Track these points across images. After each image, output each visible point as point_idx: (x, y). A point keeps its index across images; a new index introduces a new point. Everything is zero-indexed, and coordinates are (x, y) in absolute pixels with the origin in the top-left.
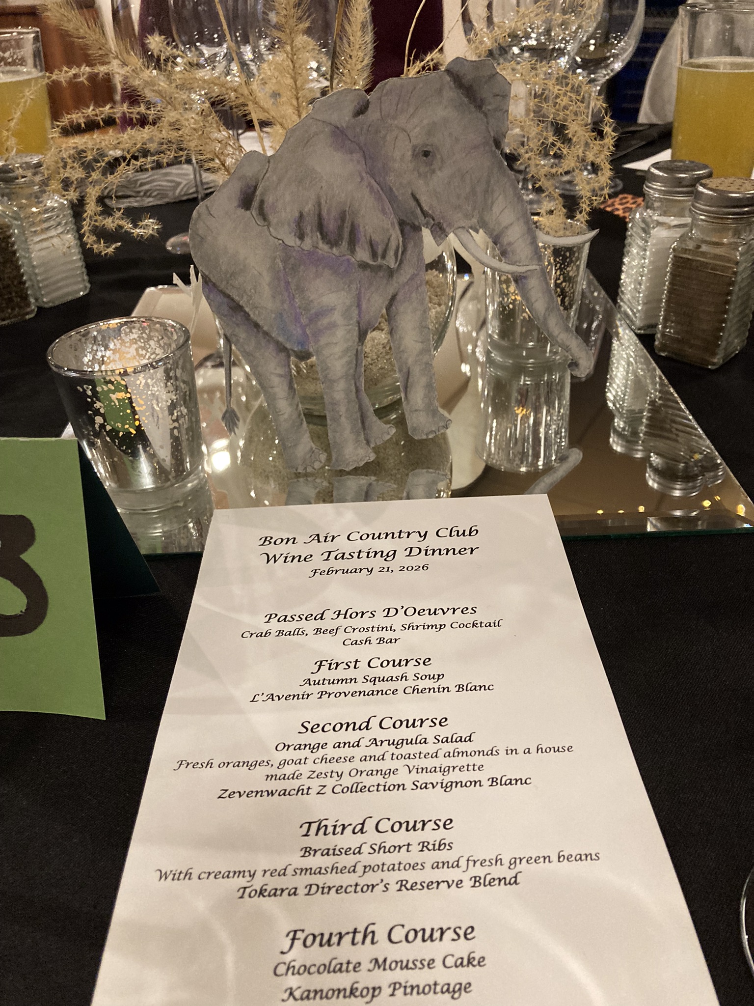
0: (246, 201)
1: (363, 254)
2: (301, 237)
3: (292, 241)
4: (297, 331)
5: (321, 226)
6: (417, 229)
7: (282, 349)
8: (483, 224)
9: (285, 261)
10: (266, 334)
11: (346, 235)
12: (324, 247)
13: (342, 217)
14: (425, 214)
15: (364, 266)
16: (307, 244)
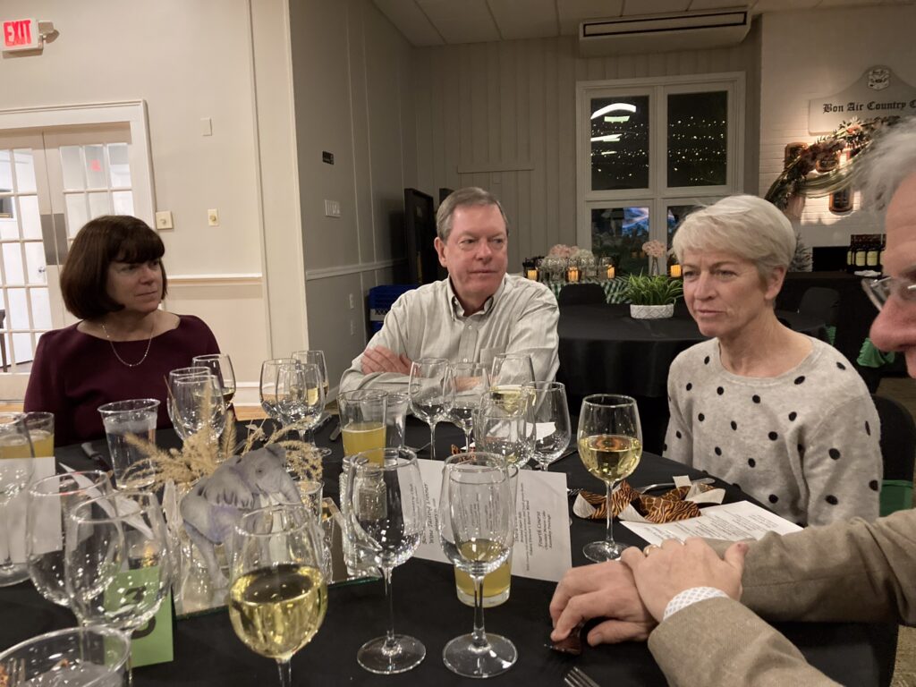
0: (200, 493)
1: (240, 506)
2: (218, 502)
3: (215, 504)
4: (216, 535)
5: (225, 498)
6: (258, 495)
7: (211, 542)
8: (280, 491)
9: (212, 511)
10: (205, 538)
11: (234, 500)
12: (226, 505)
13: (233, 494)
14: (260, 490)
15: (240, 509)
16: (220, 504)
